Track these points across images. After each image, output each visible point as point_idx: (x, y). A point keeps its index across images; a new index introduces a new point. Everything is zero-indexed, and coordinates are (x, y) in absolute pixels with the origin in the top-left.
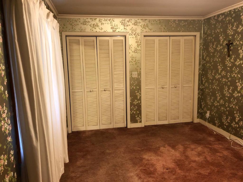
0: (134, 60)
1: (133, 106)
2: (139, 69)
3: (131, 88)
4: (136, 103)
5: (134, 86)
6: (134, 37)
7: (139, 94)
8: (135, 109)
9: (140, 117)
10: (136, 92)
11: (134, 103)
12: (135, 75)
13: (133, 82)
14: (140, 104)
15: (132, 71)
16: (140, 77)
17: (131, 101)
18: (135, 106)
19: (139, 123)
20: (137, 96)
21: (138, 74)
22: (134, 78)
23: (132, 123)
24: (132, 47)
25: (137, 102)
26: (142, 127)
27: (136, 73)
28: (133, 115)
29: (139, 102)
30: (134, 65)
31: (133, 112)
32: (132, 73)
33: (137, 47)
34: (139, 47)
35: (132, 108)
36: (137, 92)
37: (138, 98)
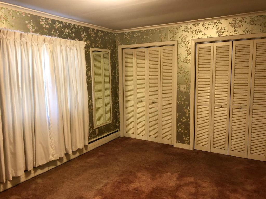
0: (183, 71)
1: (180, 124)
2: (189, 82)
3: (179, 103)
4: (184, 120)
5: (182, 101)
6: (184, 45)
7: (188, 111)
8: (182, 128)
9: (188, 137)
10: (184, 108)
11: (181, 120)
12: (183, 88)
13: (181, 97)
14: (189, 123)
15: (180, 84)
16: (189, 91)
17: (178, 118)
18: (182, 123)
19: (187, 144)
20: (185, 113)
21: (187, 87)
22: (182, 91)
23: (179, 142)
24: (181, 56)
25: (186, 120)
26: (190, 149)
27: (185, 86)
28: (180, 133)
29: (187, 120)
30: (183, 76)
31: (180, 130)
32: (180, 85)
33: (187, 56)
34: (190, 56)
35: (179, 125)
36: (186, 108)
37: (187, 115)
